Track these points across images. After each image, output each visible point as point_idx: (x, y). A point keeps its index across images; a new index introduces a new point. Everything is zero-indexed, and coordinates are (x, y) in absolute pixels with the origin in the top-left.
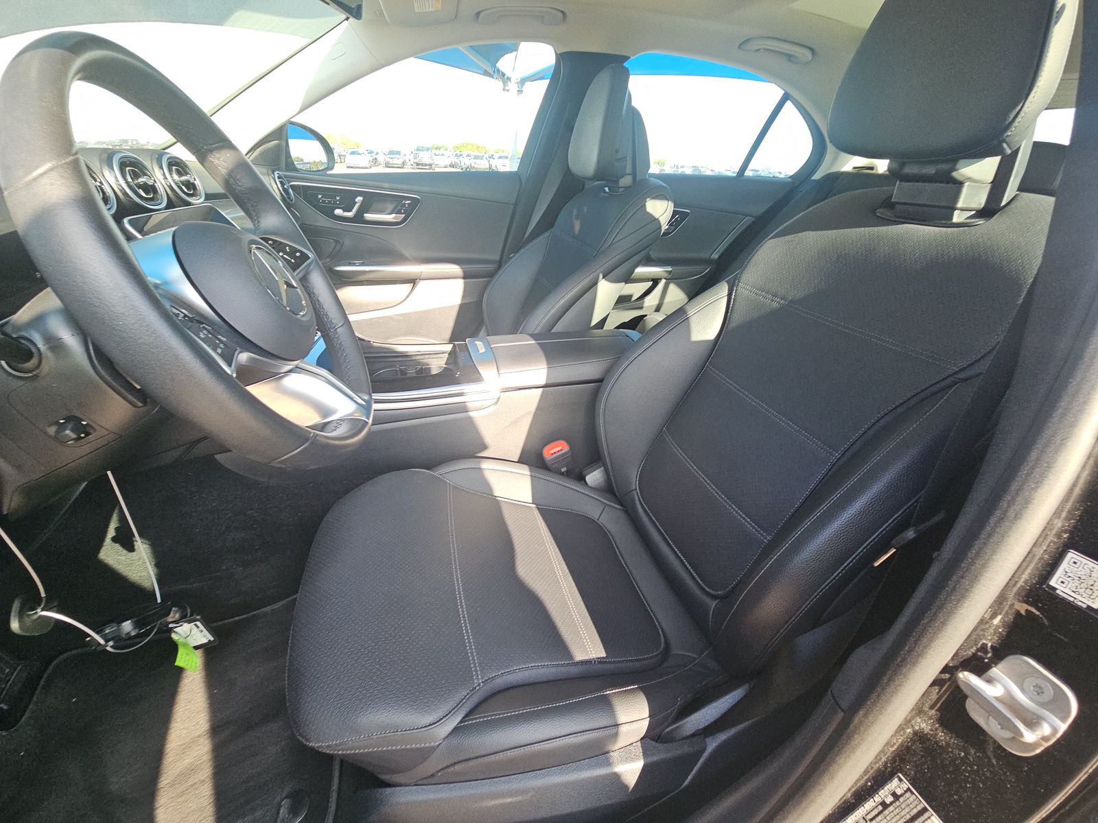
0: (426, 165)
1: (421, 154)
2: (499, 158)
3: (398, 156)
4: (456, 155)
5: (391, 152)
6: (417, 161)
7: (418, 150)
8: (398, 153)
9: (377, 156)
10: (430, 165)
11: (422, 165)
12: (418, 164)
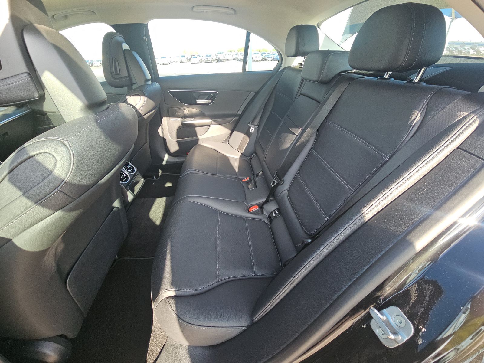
0: (221, 60)
1: (220, 55)
2: (254, 54)
3: (210, 57)
4: (236, 54)
5: (207, 56)
6: (218, 59)
7: (218, 53)
8: (210, 56)
9: (202, 58)
10: (223, 60)
11: (220, 60)
12: (218, 60)
